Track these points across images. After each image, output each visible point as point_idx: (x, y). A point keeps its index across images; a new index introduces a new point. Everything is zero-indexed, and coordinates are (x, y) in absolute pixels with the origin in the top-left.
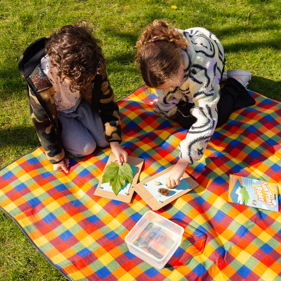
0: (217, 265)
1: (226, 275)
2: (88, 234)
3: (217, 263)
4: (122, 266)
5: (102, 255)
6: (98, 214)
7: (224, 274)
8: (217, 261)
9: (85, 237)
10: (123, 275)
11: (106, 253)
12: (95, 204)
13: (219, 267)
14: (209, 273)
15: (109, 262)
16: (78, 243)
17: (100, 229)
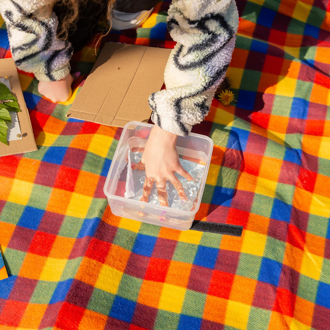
0: (302, 187)
1: (324, 196)
2: (45, 257)
3: (300, 184)
4: (146, 279)
5: (98, 275)
6: (31, 200)
7: (320, 195)
8: (297, 180)
9: (43, 264)
10: (160, 294)
11: (100, 267)
12: (11, 183)
13: (306, 189)
14: (298, 208)
15: (117, 284)
16: (38, 285)
17: (61, 231)
